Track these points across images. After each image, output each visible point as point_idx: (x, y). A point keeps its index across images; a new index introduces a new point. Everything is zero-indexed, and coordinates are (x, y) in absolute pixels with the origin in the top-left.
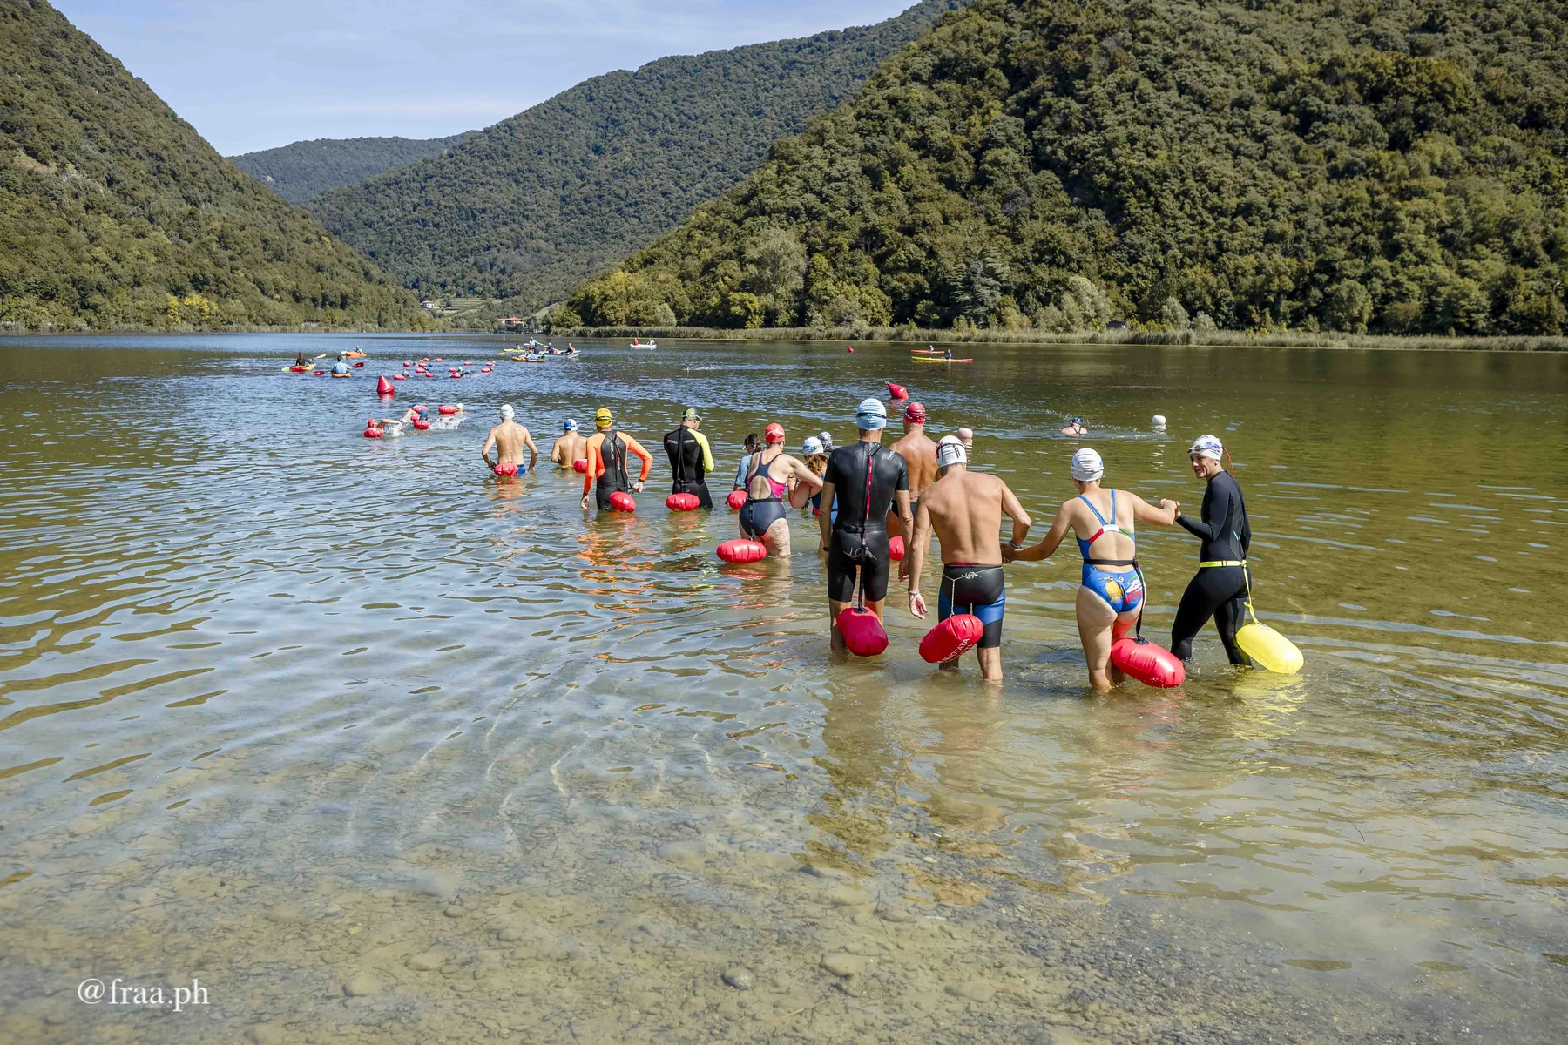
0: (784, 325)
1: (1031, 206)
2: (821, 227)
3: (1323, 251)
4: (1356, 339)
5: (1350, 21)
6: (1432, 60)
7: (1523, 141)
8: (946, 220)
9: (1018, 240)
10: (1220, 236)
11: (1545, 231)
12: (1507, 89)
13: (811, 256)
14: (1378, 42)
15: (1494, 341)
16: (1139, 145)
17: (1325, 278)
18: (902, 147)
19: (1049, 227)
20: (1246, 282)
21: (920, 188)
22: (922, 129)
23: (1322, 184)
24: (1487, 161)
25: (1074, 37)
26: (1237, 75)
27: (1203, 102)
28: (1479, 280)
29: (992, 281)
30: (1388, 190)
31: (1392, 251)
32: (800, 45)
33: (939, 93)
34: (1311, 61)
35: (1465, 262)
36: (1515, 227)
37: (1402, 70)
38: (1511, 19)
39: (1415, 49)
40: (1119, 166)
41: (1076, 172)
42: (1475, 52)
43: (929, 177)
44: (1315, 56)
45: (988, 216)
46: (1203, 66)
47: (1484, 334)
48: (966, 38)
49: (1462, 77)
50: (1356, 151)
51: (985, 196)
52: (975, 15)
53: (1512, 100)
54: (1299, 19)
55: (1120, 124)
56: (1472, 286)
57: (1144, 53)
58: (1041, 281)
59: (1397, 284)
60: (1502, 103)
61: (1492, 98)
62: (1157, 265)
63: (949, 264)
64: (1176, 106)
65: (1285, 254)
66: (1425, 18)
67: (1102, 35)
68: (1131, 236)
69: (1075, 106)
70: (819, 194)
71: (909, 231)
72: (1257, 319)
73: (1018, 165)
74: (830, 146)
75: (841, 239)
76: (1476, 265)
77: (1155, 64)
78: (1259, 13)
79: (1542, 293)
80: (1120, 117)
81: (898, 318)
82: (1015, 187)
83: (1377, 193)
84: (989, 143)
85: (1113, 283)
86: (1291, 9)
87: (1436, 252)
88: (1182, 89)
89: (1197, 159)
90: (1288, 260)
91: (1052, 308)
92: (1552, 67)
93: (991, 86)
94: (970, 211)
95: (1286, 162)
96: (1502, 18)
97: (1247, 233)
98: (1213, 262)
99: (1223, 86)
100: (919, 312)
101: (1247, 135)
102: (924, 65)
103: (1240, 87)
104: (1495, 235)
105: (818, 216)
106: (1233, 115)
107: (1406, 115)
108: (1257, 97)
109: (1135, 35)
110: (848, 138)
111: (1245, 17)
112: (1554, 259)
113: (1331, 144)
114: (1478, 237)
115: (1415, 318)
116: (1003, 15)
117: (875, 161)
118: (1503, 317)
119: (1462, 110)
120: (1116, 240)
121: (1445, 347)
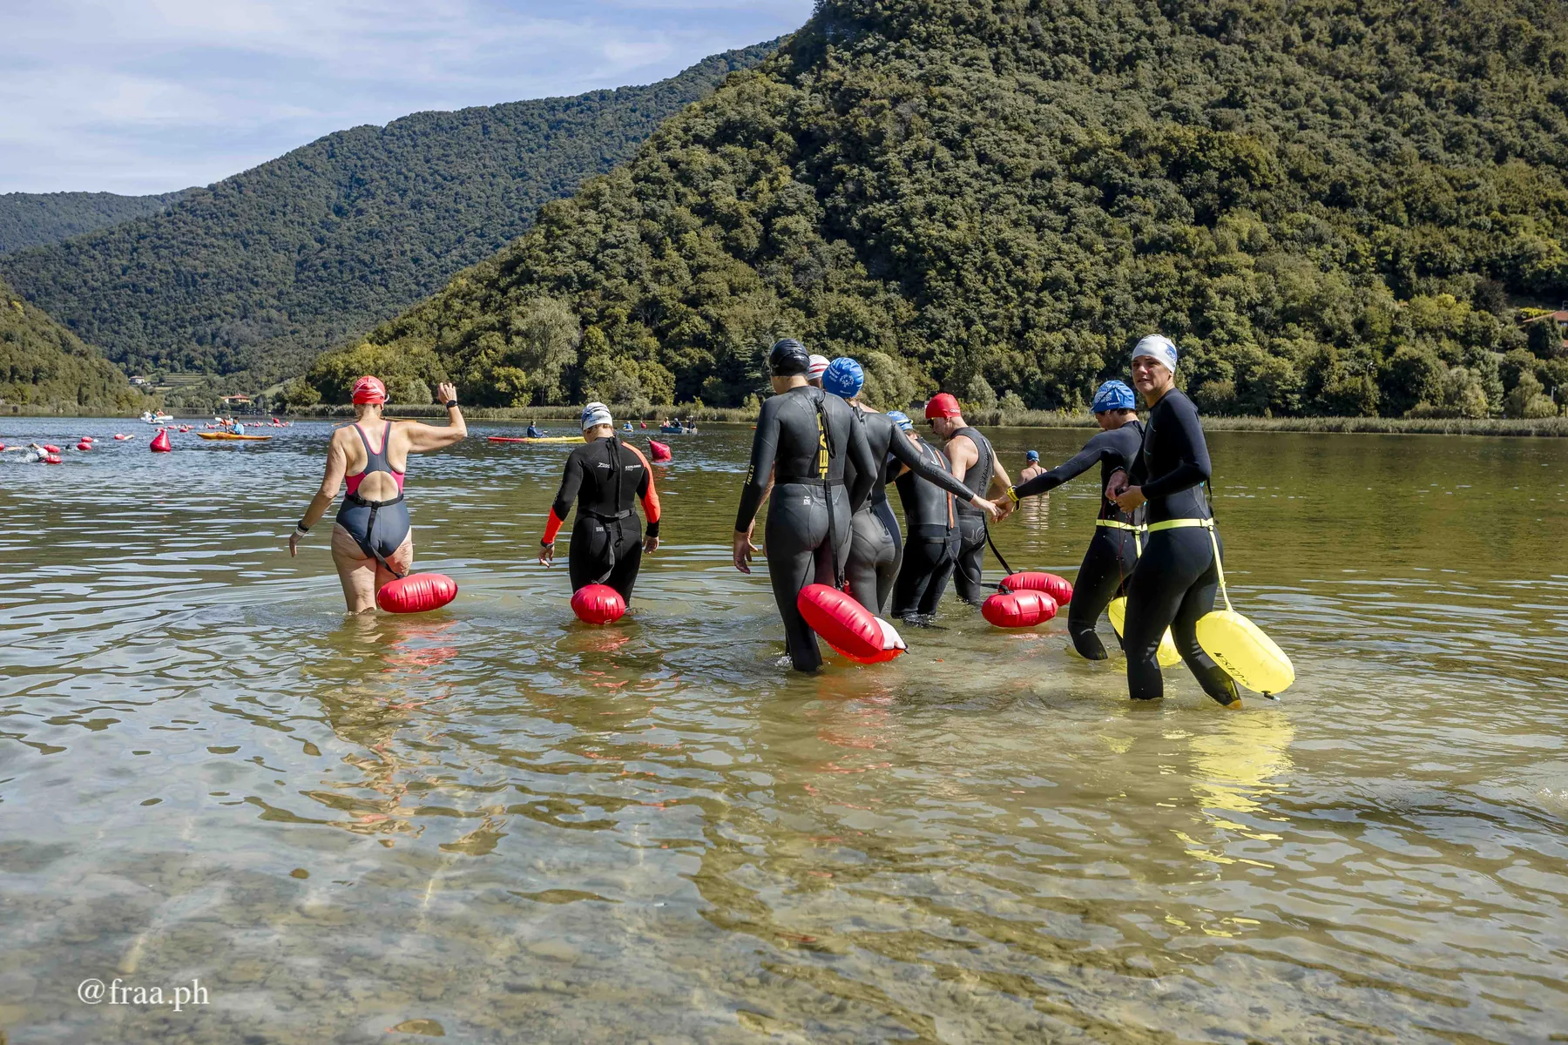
0: (556, 403)
1: (825, 278)
2: (595, 297)
3: (1133, 328)
5: (1150, 94)
6: (1233, 135)
7: (1328, 218)
8: (733, 291)
9: (811, 313)
10: (1026, 312)
11: (1355, 311)
12: (1310, 166)
13: (584, 328)
14: (1181, 116)
15: (1312, 422)
16: (938, 215)
18: (684, 212)
19: (845, 300)
20: (1054, 360)
21: (705, 258)
22: (706, 194)
23: (1129, 259)
24: (1293, 238)
25: (866, 102)
27: (1006, 174)
28: (1291, 359)
30: (1196, 266)
31: (1203, 328)
32: (568, 104)
33: (723, 156)
34: (1112, 133)
35: (1277, 341)
36: (1326, 305)
37: (1205, 144)
38: (1310, 96)
39: (1216, 124)
40: (917, 236)
41: (871, 242)
42: (1276, 129)
43: (715, 245)
44: (1116, 128)
45: (778, 287)
46: (1002, 135)
47: (1300, 414)
48: (751, 99)
49: (1264, 152)
50: (1162, 226)
51: (774, 266)
52: (762, 77)
53: (1316, 178)
54: (1099, 91)
55: (918, 193)
56: (1287, 368)
57: (941, 120)
59: (1210, 363)
60: (1305, 180)
61: (1295, 175)
62: (960, 341)
63: (737, 338)
64: (976, 176)
65: (1094, 330)
66: (1225, 94)
67: (896, 101)
68: (931, 311)
69: (870, 175)
70: (593, 261)
71: (693, 301)
72: (1067, 399)
73: (811, 234)
74: (604, 211)
75: (617, 310)
76: (1289, 345)
77: (951, 131)
78: (1058, 83)
79: (1356, 374)
80: (917, 186)
81: (682, 396)
82: (807, 257)
83: (1186, 269)
84: (779, 210)
85: (915, 360)
86: (1089, 81)
87: (1246, 331)
88: (982, 158)
89: (1000, 231)
90: (1098, 337)
92: (1352, 146)
93: (780, 150)
94: (759, 282)
95: (1091, 235)
96: (1300, 96)
97: (1052, 309)
98: (1019, 338)
99: (1023, 156)
100: (705, 389)
101: (1050, 207)
102: (707, 126)
103: (1041, 157)
104: (1307, 313)
105: (592, 285)
106: (1035, 186)
107: (1211, 189)
108: (1059, 168)
109: (931, 102)
110: (624, 202)
111: (1044, 87)
112: (1365, 339)
113: (1136, 218)
114: (1289, 315)
115: (1231, 399)
116: (790, 78)
117: (654, 227)
118: (1318, 398)
119: (1266, 186)
120: (916, 314)
121: (1263, 429)
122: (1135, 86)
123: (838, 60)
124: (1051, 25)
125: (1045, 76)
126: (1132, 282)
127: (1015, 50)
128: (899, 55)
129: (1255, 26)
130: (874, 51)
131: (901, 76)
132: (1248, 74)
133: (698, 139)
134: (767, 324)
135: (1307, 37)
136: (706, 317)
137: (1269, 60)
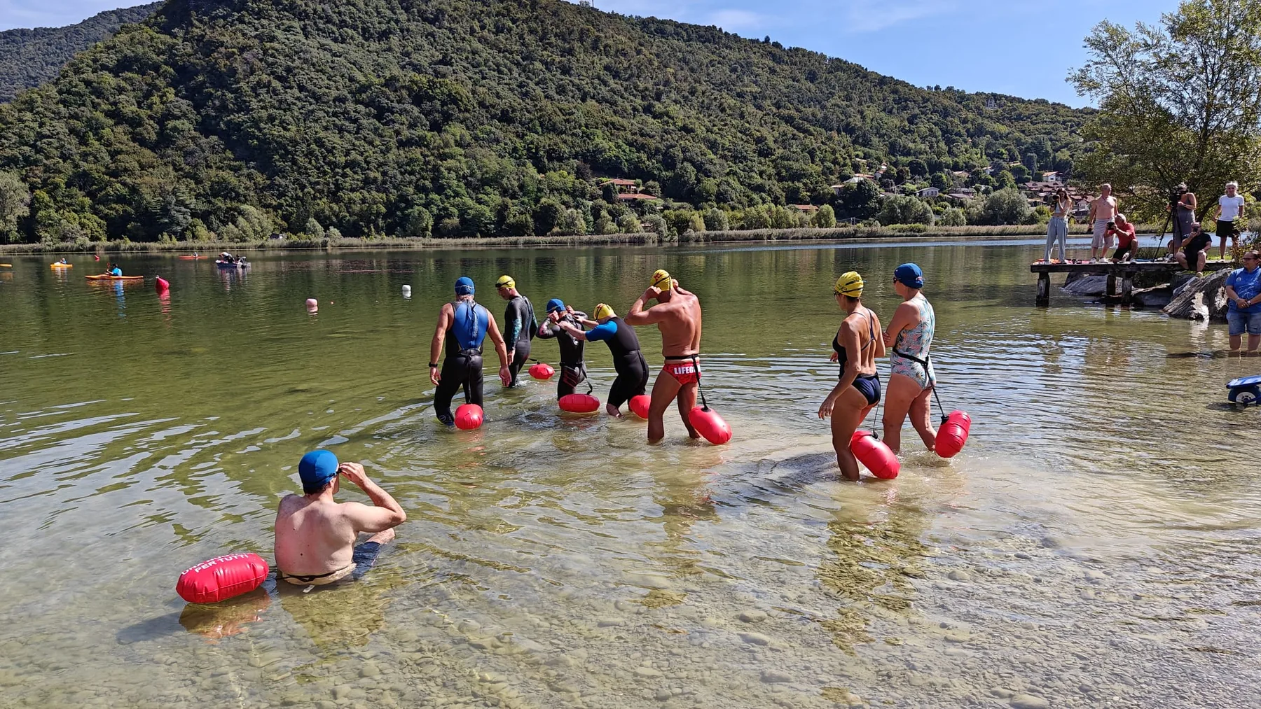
0: (16, 242)
1: (206, 159)
2: (39, 171)
3: (401, 189)
4: (426, 240)
5: (399, 55)
6: (447, 81)
7: (501, 129)
8: (142, 167)
9: (199, 182)
10: (337, 180)
11: (519, 179)
12: (490, 100)
13: (32, 192)
14: (417, 68)
15: (501, 239)
16: (277, 122)
17: (403, 205)
18: (99, 115)
19: (221, 173)
20: (357, 208)
21: (119, 145)
22: (115, 104)
23: (394, 150)
24: (484, 139)
25: (222, 50)
26: (335, 82)
27: (318, 99)
28: (488, 206)
29: (183, 209)
30: (433, 154)
31: (440, 189)
33: (125, 79)
34: (379, 76)
35: (480, 196)
36: (503, 177)
37: (432, 85)
38: (486, 61)
39: (437, 74)
40: (265, 135)
41: (235, 137)
42: (470, 78)
43: (125, 137)
44: (381, 74)
45: (174, 165)
46: (313, 75)
47: (495, 236)
48: (141, 43)
49: (465, 91)
50: (412, 131)
51: (169, 151)
52: (147, 29)
53: (493, 107)
54: (369, 51)
55: (262, 108)
56: (486, 210)
57: (273, 64)
58: (219, 208)
59: (445, 209)
60: (487, 107)
61: (482, 104)
62: (298, 198)
63: (148, 198)
64: (298, 99)
65: (378, 191)
66: (441, 57)
67: (242, 50)
68: (278, 180)
69: (229, 95)
70: (34, 146)
71: (115, 174)
72: (366, 230)
73: (193, 132)
74: (38, 113)
75: (57, 180)
76: (486, 198)
77: (280, 71)
78: (344, 45)
79: (522, 213)
80: (261, 104)
81: (113, 235)
82: (192, 146)
83: (428, 156)
84: (168, 116)
85: (271, 210)
86: (363, 45)
87: (462, 191)
88: (302, 88)
89: (316, 132)
90: (381, 195)
91: (231, 226)
92: (510, 89)
93: (165, 77)
94: (160, 161)
95: (371, 136)
96: (481, 60)
97: (350, 180)
98: (334, 196)
99: (327, 88)
100: (129, 231)
101: (346, 119)
102: (111, 59)
103: (338, 89)
104: (493, 181)
105: (36, 162)
106: (336, 106)
107: (437, 111)
108: (349, 96)
109: (265, 52)
110: (53, 107)
111: (336, 47)
112: (524, 195)
113: (397, 126)
114: (485, 182)
115: (457, 227)
116: (166, 30)
117: (78, 125)
118: (504, 226)
119: (467, 110)
120: (268, 182)
121: (477, 244)
122: (390, 49)
123: (201, 21)
124: (337, 10)
125: (335, 40)
126: (397, 163)
127: (315, 23)
128: (242, 22)
129: (454, 20)
130: (224, 17)
131: (244, 35)
132: (452, 46)
133: (104, 67)
134: (169, 188)
135: (483, 28)
136: (124, 184)
137: (463, 39)
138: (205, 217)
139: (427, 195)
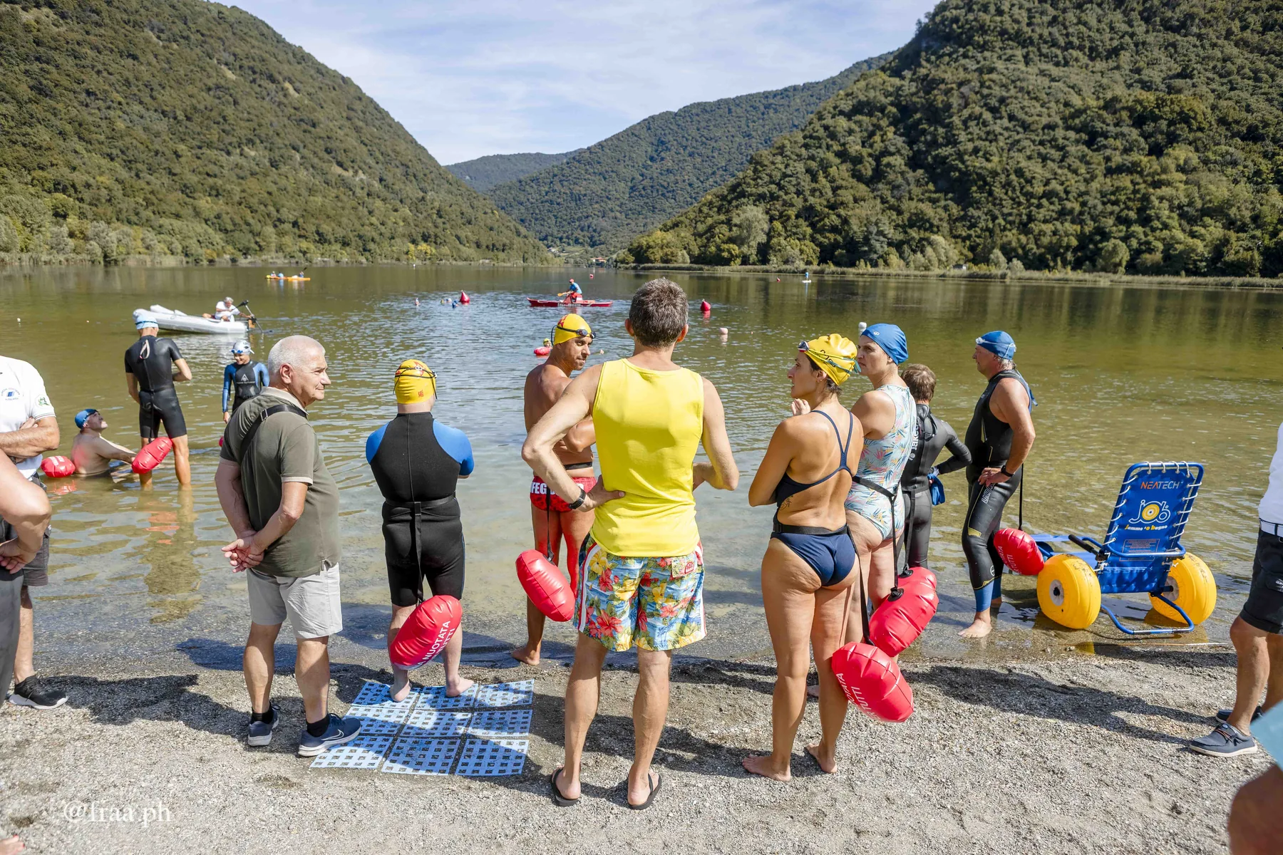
0: (754, 264)
1: (910, 192)
2: (778, 205)
3: (1099, 221)
4: (1115, 277)
5: (1127, 72)
6: (1182, 96)
7: (1243, 149)
8: (856, 201)
9: (900, 213)
10: (1031, 212)
11: (1253, 209)
12: (1234, 115)
13: (771, 223)
14: (1146, 86)
15: (1210, 279)
16: (981, 153)
17: (1098, 238)
18: (830, 156)
19: (921, 205)
20: (1045, 240)
21: (840, 181)
22: (844, 145)
23: (1101, 178)
24: (1215, 162)
25: (942, 86)
26: (1048, 108)
27: (1026, 127)
28: (1203, 240)
29: (882, 238)
30: (1145, 182)
31: (1145, 221)
32: (775, 94)
33: (855, 122)
34: (1098, 98)
35: (1195, 228)
36: (1233, 205)
37: (1160, 103)
38: (1241, 68)
39: (1170, 90)
40: (967, 167)
41: (939, 170)
42: (1213, 91)
43: (846, 174)
44: (1101, 95)
45: (882, 198)
46: (1026, 103)
47: (1204, 275)
48: (874, 88)
49: (1201, 107)
50: (1125, 157)
51: (880, 186)
52: (882, 74)
53: (1237, 122)
54: (1093, 72)
55: (969, 140)
56: (1200, 246)
57: (988, 95)
58: (913, 238)
59: (1148, 243)
60: (1230, 124)
61: (1222, 121)
62: (988, 229)
63: (855, 228)
65: (1073, 222)
66: (1179, 70)
67: (961, 84)
68: (971, 211)
69: (941, 130)
70: (778, 184)
71: (832, 207)
72: (1052, 264)
73: (903, 167)
74: (786, 156)
75: (790, 212)
76: (1203, 231)
77: (993, 102)
78: (1066, 69)
79: (1249, 249)
80: (969, 136)
81: (823, 260)
82: (900, 180)
83: (1138, 184)
84: (886, 153)
85: (959, 240)
86: (1087, 66)
87: (1174, 223)
88: (1012, 118)
89: (1018, 162)
90: (1075, 227)
91: (919, 255)
92: (1267, 100)
93: (888, 118)
94: (871, 195)
95: (1076, 164)
96: (1234, 68)
97: (1048, 209)
98: (1024, 228)
99: (1038, 115)
100: (836, 257)
101: (1052, 147)
102: (846, 106)
103: (1049, 116)
104: (1218, 211)
105: (777, 198)
106: (1044, 134)
107: (1162, 133)
108: (1060, 123)
109: (982, 84)
110: (797, 150)
111: (1055, 71)
112: (1258, 227)
113: (1108, 152)
114: (1205, 212)
115: (1158, 263)
116: (897, 73)
117: (813, 165)
118: (1219, 265)
119: (1201, 129)
120: (962, 213)
121: (1177, 284)
122: (1118, 68)
123: (928, 61)
124: (1064, 32)
125: (1057, 64)
126: (1101, 192)
127: (1039, 50)
128: (965, 56)
129: (1205, 23)
130: (950, 55)
131: (965, 69)
132: (1198, 55)
133: (842, 113)
134: (873, 220)
135: (1244, 28)
136: (839, 216)
137: (1214, 45)
138: (898, 246)
139: (1128, 227)
